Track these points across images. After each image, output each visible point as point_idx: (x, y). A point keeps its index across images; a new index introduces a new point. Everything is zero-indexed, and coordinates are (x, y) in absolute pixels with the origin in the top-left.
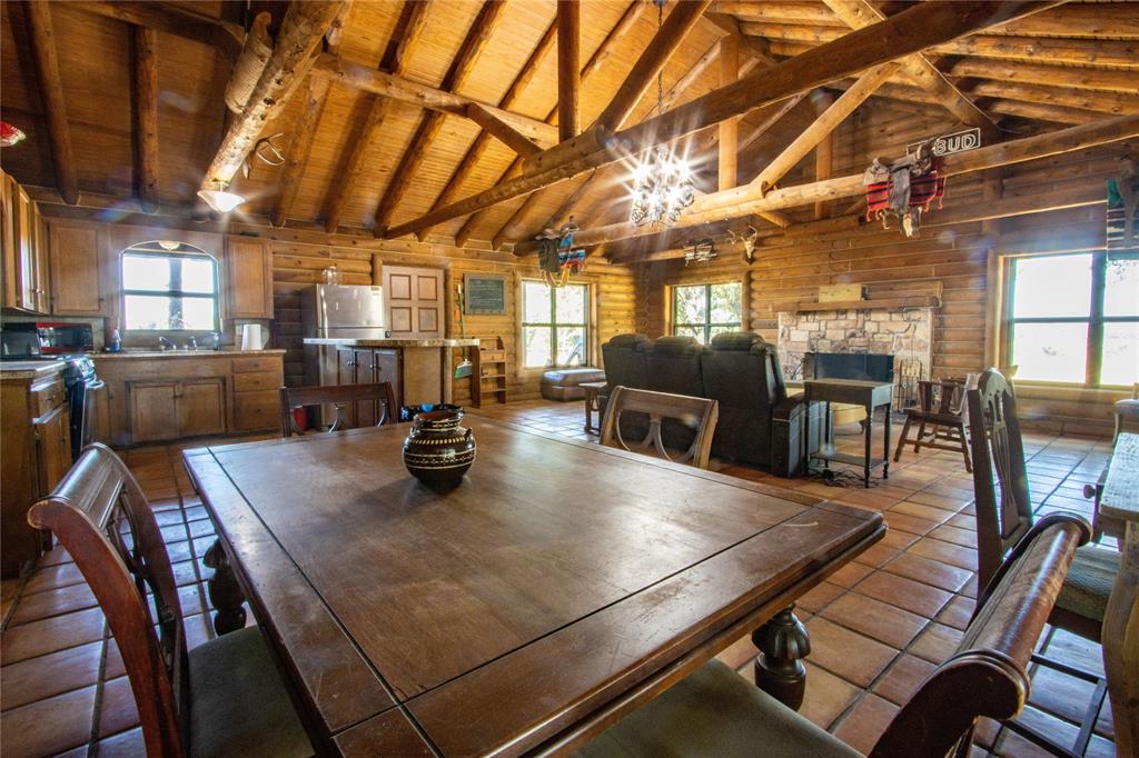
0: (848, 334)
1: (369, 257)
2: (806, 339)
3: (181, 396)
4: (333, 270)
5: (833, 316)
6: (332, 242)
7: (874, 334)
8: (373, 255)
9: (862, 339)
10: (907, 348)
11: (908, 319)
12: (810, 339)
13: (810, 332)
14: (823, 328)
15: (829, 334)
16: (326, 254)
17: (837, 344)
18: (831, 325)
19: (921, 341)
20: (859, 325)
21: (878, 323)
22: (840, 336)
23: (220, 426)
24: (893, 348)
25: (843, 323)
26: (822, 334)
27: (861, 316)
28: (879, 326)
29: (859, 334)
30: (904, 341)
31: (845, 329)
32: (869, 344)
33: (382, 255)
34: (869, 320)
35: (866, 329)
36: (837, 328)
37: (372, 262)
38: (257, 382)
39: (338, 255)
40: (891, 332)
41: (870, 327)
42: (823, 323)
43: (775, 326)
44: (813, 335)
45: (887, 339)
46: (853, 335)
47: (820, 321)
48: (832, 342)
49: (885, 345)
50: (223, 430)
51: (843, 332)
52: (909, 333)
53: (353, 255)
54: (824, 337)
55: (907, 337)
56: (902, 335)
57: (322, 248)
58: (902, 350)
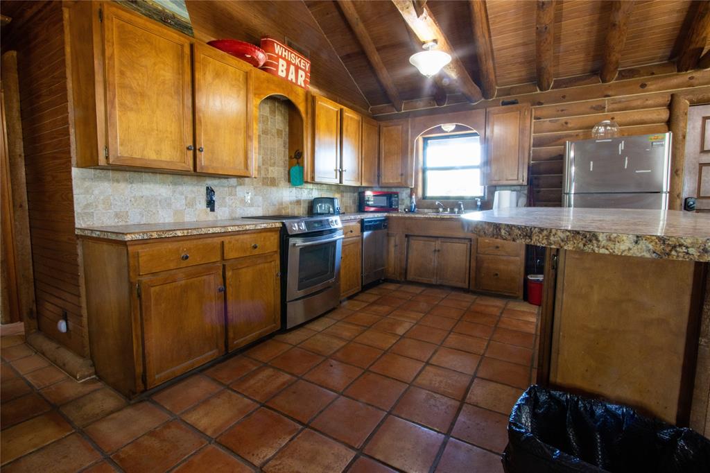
1: (667, 99)
3: (439, 251)
4: (606, 126)
6: (610, 93)
8: (672, 96)
16: (601, 108)
23: (465, 282)
33: (686, 93)
37: (671, 106)
38: (497, 247)
39: (615, 106)
50: (466, 286)
53: (639, 103)
57: (594, 101)
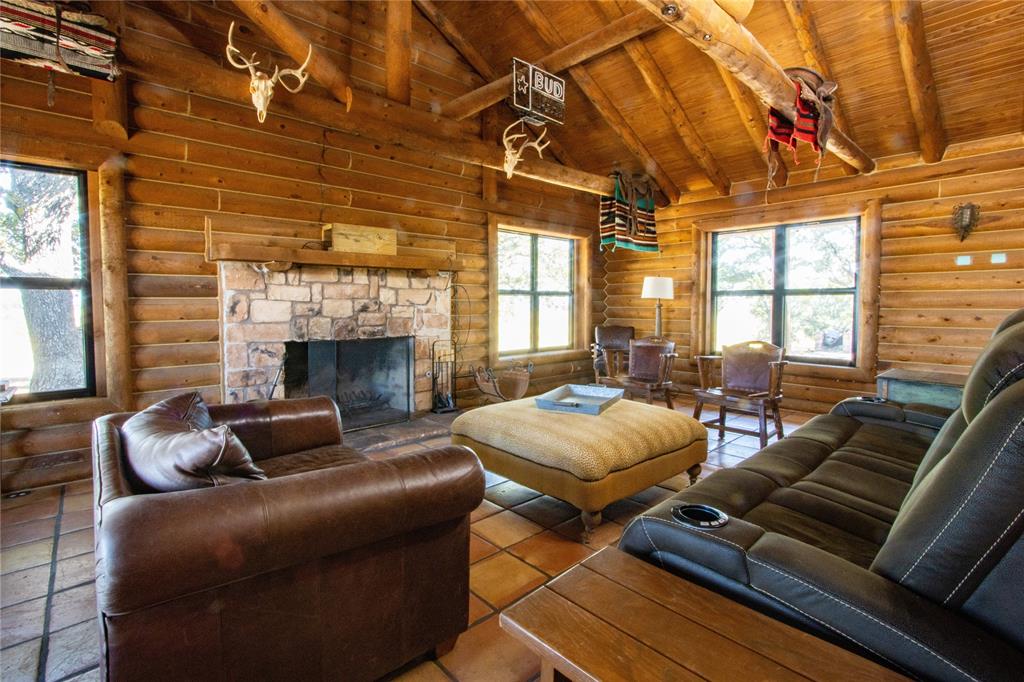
0: (358, 307)
2: (288, 317)
5: (332, 277)
7: (392, 306)
9: (377, 315)
10: (430, 326)
11: (429, 287)
12: (295, 317)
13: (293, 303)
14: (317, 297)
15: (329, 307)
17: (341, 323)
18: (330, 291)
19: (441, 315)
20: (372, 294)
21: (396, 290)
22: (346, 309)
24: (415, 326)
25: (349, 290)
26: (316, 307)
27: (375, 279)
28: (397, 294)
29: (373, 307)
30: (426, 316)
31: (353, 299)
32: (387, 320)
34: (385, 286)
35: (382, 299)
36: (342, 297)
40: (412, 304)
41: (386, 296)
42: (316, 288)
43: (211, 290)
44: (300, 309)
45: (408, 313)
46: (365, 309)
47: (310, 284)
48: (333, 320)
49: (406, 322)
51: (350, 303)
52: (429, 306)
54: (319, 313)
55: (428, 311)
56: (423, 308)
58: (424, 327)
